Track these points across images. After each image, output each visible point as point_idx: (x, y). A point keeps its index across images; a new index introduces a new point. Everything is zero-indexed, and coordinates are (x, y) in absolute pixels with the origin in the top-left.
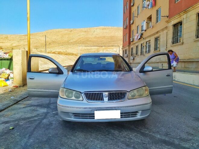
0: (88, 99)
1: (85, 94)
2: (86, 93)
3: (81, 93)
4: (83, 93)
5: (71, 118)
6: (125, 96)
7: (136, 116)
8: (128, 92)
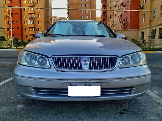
0: (59, 66)
1: (53, 58)
2: (55, 58)
3: (48, 57)
4: (50, 57)
5: (32, 94)
6: (114, 63)
7: (130, 94)
8: (119, 57)
